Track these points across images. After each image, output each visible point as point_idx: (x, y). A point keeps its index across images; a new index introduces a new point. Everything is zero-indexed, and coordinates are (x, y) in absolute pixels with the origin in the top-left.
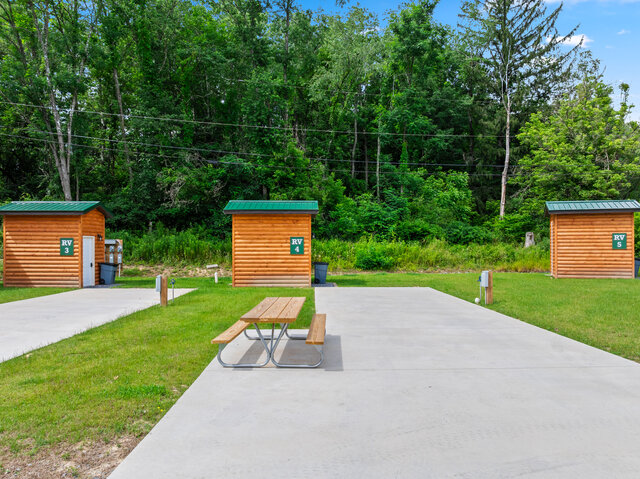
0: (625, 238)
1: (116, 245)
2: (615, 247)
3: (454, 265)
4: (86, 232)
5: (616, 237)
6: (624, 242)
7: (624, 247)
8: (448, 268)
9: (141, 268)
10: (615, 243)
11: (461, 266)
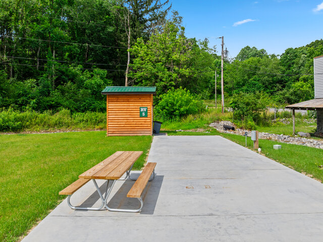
0: (147, 110)
2: (141, 116)
3: (68, 126)
5: (142, 110)
6: (146, 112)
7: (146, 116)
8: (64, 128)
10: (141, 113)
11: (73, 127)
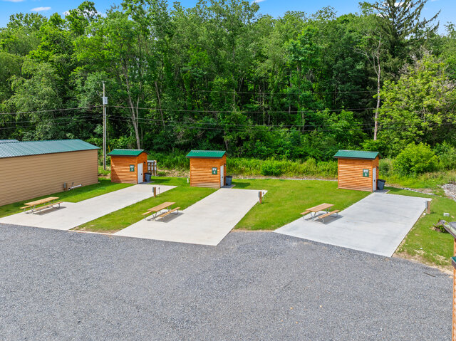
1: (154, 163)
4: (139, 162)
6: (368, 173)
7: (368, 176)
9: (166, 171)
10: (364, 173)
